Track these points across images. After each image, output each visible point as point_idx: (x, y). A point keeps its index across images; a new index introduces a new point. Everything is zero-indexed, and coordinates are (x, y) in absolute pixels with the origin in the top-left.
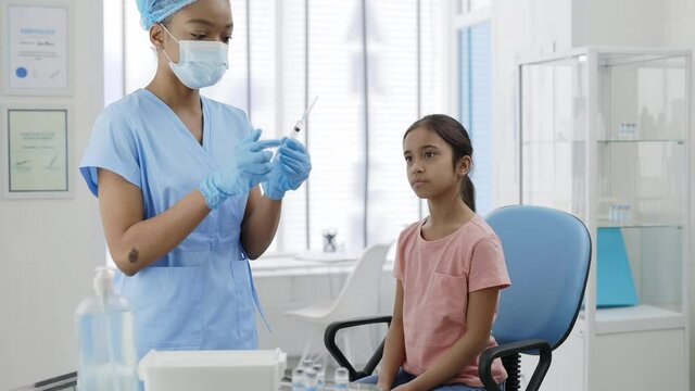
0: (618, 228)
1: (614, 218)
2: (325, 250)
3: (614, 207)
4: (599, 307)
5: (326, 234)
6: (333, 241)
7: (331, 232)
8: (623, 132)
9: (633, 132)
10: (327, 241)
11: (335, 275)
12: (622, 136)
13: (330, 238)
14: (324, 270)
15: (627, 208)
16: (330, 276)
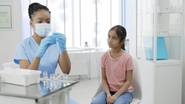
0: (163, 37)
1: (162, 35)
2: (85, 46)
3: (162, 32)
4: (157, 60)
5: (85, 42)
6: (87, 44)
7: (87, 42)
8: (165, 11)
9: (167, 11)
10: (85, 44)
11: (88, 53)
12: (164, 12)
13: (86, 43)
14: (85, 52)
15: (166, 32)
16: (86, 54)
